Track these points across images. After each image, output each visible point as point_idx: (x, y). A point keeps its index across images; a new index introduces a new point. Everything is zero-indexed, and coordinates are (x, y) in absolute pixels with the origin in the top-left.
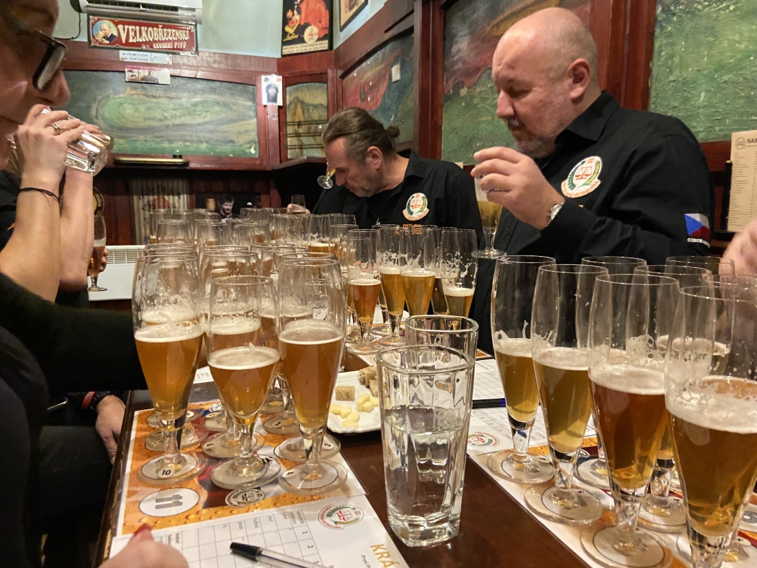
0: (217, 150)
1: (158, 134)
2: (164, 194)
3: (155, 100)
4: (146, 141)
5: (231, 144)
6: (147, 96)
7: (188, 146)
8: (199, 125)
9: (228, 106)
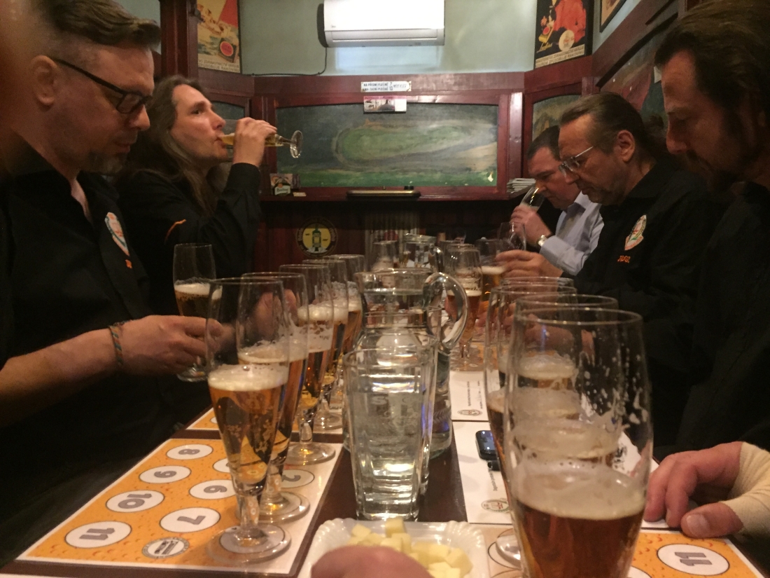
0: (451, 180)
1: (393, 165)
3: (392, 130)
4: (381, 173)
5: (468, 172)
6: (385, 126)
7: (422, 176)
8: (434, 153)
9: (465, 130)
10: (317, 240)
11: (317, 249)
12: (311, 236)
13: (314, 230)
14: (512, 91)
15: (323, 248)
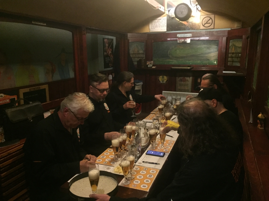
0: (203, 63)
1: (185, 58)
2: (185, 77)
4: (182, 61)
5: (208, 61)
6: (184, 47)
7: (194, 62)
8: (198, 55)
9: (208, 48)
10: (163, 79)
11: (163, 82)
12: (161, 78)
13: (162, 76)
14: (224, 36)
15: (164, 82)
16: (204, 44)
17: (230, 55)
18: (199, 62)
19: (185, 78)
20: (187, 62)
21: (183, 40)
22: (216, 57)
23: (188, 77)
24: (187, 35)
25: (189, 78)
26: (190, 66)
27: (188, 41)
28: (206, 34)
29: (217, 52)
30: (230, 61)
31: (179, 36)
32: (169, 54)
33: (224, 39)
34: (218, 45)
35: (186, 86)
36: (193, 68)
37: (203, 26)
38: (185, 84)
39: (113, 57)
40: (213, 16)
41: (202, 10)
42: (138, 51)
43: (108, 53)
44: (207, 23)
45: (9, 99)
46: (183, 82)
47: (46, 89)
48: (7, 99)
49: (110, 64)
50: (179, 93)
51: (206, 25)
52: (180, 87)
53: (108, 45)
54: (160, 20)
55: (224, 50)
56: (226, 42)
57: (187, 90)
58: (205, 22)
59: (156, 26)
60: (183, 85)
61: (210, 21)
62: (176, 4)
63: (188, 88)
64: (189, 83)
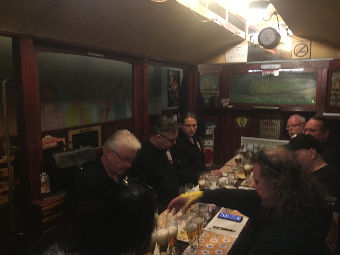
0: (296, 102)
2: (272, 119)
3: (273, 82)
5: (303, 99)
6: (270, 81)
7: (284, 100)
8: (289, 91)
9: (303, 83)
10: (242, 122)
11: (242, 125)
13: (241, 118)
14: (324, 68)
15: (244, 125)
16: (298, 77)
17: (332, 92)
18: (290, 100)
19: (271, 121)
20: (275, 100)
21: (269, 73)
22: (314, 95)
23: (275, 119)
24: (274, 66)
25: (276, 121)
26: (278, 106)
27: (276, 73)
28: (299, 65)
29: (315, 88)
30: (333, 100)
31: (263, 67)
32: (251, 90)
33: (325, 71)
34: (316, 79)
35: (273, 131)
36: (282, 108)
37: (296, 55)
38: (271, 129)
39: (179, 94)
40: (309, 42)
41: (294, 36)
42: (211, 86)
43: (173, 89)
44: (300, 51)
45: (56, 141)
46: (268, 126)
47: (99, 131)
48: (54, 142)
49: (175, 102)
50: (264, 141)
51: (300, 54)
52: (264, 133)
53: (173, 79)
54: (239, 49)
55: (324, 86)
56: (327, 75)
57: (274, 136)
58: (299, 51)
59: (235, 56)
60: (269, 130)
61: (305, 49)
62: (260, 29)
63: (276, 135)
64: (277, 127)
